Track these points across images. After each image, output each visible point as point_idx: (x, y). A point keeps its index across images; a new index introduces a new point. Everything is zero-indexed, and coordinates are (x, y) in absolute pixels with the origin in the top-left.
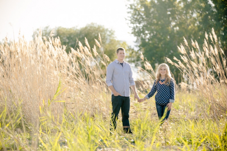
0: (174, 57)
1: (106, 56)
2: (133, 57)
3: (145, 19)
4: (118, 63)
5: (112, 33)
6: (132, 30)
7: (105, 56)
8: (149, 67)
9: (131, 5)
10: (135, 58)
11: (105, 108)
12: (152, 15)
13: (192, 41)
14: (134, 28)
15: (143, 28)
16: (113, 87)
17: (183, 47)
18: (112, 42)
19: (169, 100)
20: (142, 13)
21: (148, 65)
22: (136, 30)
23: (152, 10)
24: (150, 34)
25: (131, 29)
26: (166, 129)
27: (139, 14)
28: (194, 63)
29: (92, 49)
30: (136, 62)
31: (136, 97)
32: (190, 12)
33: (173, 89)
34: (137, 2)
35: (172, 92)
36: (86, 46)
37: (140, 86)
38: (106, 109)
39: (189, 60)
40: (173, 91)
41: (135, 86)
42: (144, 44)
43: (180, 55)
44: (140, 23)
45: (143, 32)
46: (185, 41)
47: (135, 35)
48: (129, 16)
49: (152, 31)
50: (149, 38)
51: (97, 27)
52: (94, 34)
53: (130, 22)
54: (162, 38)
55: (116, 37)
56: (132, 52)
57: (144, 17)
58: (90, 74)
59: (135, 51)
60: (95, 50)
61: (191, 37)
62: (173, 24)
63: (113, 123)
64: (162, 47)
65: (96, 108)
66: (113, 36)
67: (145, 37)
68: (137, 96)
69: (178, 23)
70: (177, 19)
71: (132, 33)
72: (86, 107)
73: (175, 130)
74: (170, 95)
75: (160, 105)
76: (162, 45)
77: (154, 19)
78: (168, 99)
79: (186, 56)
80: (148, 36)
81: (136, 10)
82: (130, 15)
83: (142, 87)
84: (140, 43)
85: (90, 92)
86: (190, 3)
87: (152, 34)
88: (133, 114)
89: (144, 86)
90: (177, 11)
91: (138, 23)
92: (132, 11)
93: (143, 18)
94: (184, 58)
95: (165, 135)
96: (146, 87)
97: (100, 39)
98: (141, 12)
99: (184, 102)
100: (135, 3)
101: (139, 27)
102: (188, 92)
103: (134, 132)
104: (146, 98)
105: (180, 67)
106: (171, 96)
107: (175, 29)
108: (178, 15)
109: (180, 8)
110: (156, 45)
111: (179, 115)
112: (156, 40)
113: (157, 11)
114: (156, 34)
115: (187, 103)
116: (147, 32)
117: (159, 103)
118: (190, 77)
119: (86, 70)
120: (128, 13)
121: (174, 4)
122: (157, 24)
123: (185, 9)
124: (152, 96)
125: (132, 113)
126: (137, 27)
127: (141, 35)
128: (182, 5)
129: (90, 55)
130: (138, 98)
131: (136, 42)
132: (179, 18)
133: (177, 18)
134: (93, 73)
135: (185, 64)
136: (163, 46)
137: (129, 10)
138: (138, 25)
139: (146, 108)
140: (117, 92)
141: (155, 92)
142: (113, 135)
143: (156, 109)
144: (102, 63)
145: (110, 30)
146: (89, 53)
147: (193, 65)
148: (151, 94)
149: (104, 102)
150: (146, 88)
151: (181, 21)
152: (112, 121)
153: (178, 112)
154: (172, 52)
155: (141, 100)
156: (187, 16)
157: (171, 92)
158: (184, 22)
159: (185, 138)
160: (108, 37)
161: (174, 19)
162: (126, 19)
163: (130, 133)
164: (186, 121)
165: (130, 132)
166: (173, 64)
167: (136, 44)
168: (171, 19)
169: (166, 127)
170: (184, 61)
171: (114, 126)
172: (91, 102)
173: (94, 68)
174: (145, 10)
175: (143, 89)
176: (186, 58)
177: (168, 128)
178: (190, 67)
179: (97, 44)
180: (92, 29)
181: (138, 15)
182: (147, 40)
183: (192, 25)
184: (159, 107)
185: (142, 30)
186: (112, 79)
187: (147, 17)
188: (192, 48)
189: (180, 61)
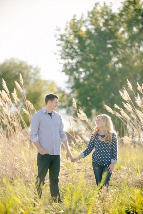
0: (115, 104)
1: (30, 103)
2: (64, 101)
3: (80, 53)
4: (46, 113)
5: (37, 71)
6: (63, 67)
7: (28, 103)
8: (83, 117)
9: (61, 36)
10: (66, 103)
11: (27, 169)
12: (88, 48)
13: (138, 84)
14: (65, 65)
15: (76, 65)
16: (39, 144)
17: (126, 91)
18: (38, 82)
19: (111, 161)
20: (76, 46)
21: (82, 115)
22: (68, 68)
23: (88, 42)
24: (85, 72)
25: (62, 65)
26: (105, 198)
27: (72, 47)
28: (141, 112)
29: (12, 93)
30: (68, 108)
31: (68, 155)
32: (137, 44)
33: (116, 146)
34: (69, 32)
35: (114, 151)
36: (4, 90)
37: (72, 141)
38: (29, 170)
39: (134, 108)
40: (116, 149)
41: (67, 142)
42: (77, 86)
43: (123, 103)
44: (72, 58)
45: (77, 70)
46: (129, 84)
47: (67, 74)
48: (58, 50)
49: (87, 69)
50: (85, 78)
51: (18, 63)
52: (14, 71)
53: (60, 57)
54: (101, 78)
55: (42, 76)
56: (63, 96)
57: (78, 51)
58: (9, 125)
59: (67, 94)
60: (15, 94)
61: (137, 77)
62: (115, 59)
63: (38, 190)
64: (100, 89)
65: (16, 169)
66: (38, 74)
67: (79, 76)
68: (70, 153)
69: (121, 58)
70: (119, 54)
71: (63, 71)
72: (4, 168)
73: (117, 198)
74: (112, 154)
75: (98, 166)
76: (100, 86)
77: (90, 53)
78: (110, 159)
79: (130, 103)
80: (83, 75)
81: (67, 42)
82: (60, 48)
83: (75, 142)
84: (72, 84)
85: (9, 148)
86: (136, 33)
87: (88, 73)
88: (63, 177)
89: (77, 141)
90: (120, 43)
91: (70, 59)
92: (63, 43)
93: (76, 52)
94: (128, 106)
95: (104, 205)
96: (79, 142)
97: (21, 81)
98: (74, 44)
99: (128, 162)
100: (67, 33)
101: (72, 63)
102: (132, 146)
103: (64, 201)
104: (81, 157)
105: (123, 117)
106: (113, 156)
107: (117, 66)
108: (120, 48)
109: (123, 40)
110: (93, 86)
111: (121, 178)
112: (93, 80)
113: (95, 42)
114: (93, 73)
115: (132, 162)
116: (81, 70)
117: (97, 163)
118: (135, 130)
119: (3, 121)
120: (58, 45)
121: (116, 35)
122: (94, 60)
123: (130, 41)
124: (89, 154)
125: (63, 175)
126: (69, 63)
127: (73, 74)
128: (126, 36)
129: (9, 101)
130: (71, 157)
131: (69, 82)
132: (122, 53)
133: (120, 52)
134: (13, 124)
135: (129, 114)
136: (102, 87)
137: (59, 42)
138: (70, 61)
139: (80, 168)
140: (44, 149)
141: (92, 149)
142: (37, 206)
143: (93, 170)
144: (24, 112)
145: (34, 66)
146: (8, 99)
147: (139, 115)
148: (88, 152)
149: (26, 161)
150: (79, 144)
151: (124, 56)
152: (36, 188)
153: (120, 173)
154: (113, 95)
155: (74, 159)
156: (132, 50)
157: (112, 150)
158: (128, 57)
159: (128, 209)
160: (33, 76)
161: (116, 53)
162: (55, 54)
163: (58, 202)
164: (130, 185)
165: (60, 201)
166: (113, 114)
167: (67, 85)
168: (111, 53)
169: (105, 195)
170: (128, 109)
171: (39, 194)
172: (9, 160)
173: (14, 118)
174: (79, 43)
175: (76, 144)
176: (129, 106)
177: (107, 196)
178: (135, 118)
179: (17, 87)
180: (12, 66)
181: (70, 49)
182: (81, 81)
183: (139, 61)
184: (97, 168)
185: (75, 67)
186: (38, 133)
187: (81, 50)
188: (138, 94)
189: (122, 110)
